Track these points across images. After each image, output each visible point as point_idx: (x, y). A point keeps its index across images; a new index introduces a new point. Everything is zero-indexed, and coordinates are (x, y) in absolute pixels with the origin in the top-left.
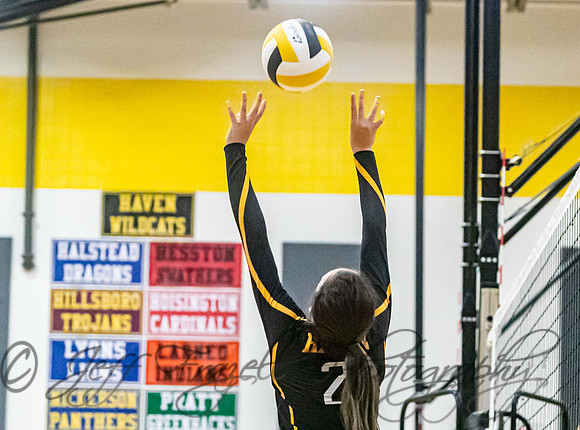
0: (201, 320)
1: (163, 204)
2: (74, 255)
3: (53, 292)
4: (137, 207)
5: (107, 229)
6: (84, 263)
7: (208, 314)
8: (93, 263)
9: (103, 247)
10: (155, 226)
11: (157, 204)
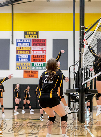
0: (40, 51)
1: (34, 33)
2: (20, 41)
3: (16, 47)
4: (30, 34)
5: (25, 37)
6: (21, 43)
7: (41, 51)
8: (23, 43)
9: (24, 40)
10: (32, 37)
11: (33, 33)
